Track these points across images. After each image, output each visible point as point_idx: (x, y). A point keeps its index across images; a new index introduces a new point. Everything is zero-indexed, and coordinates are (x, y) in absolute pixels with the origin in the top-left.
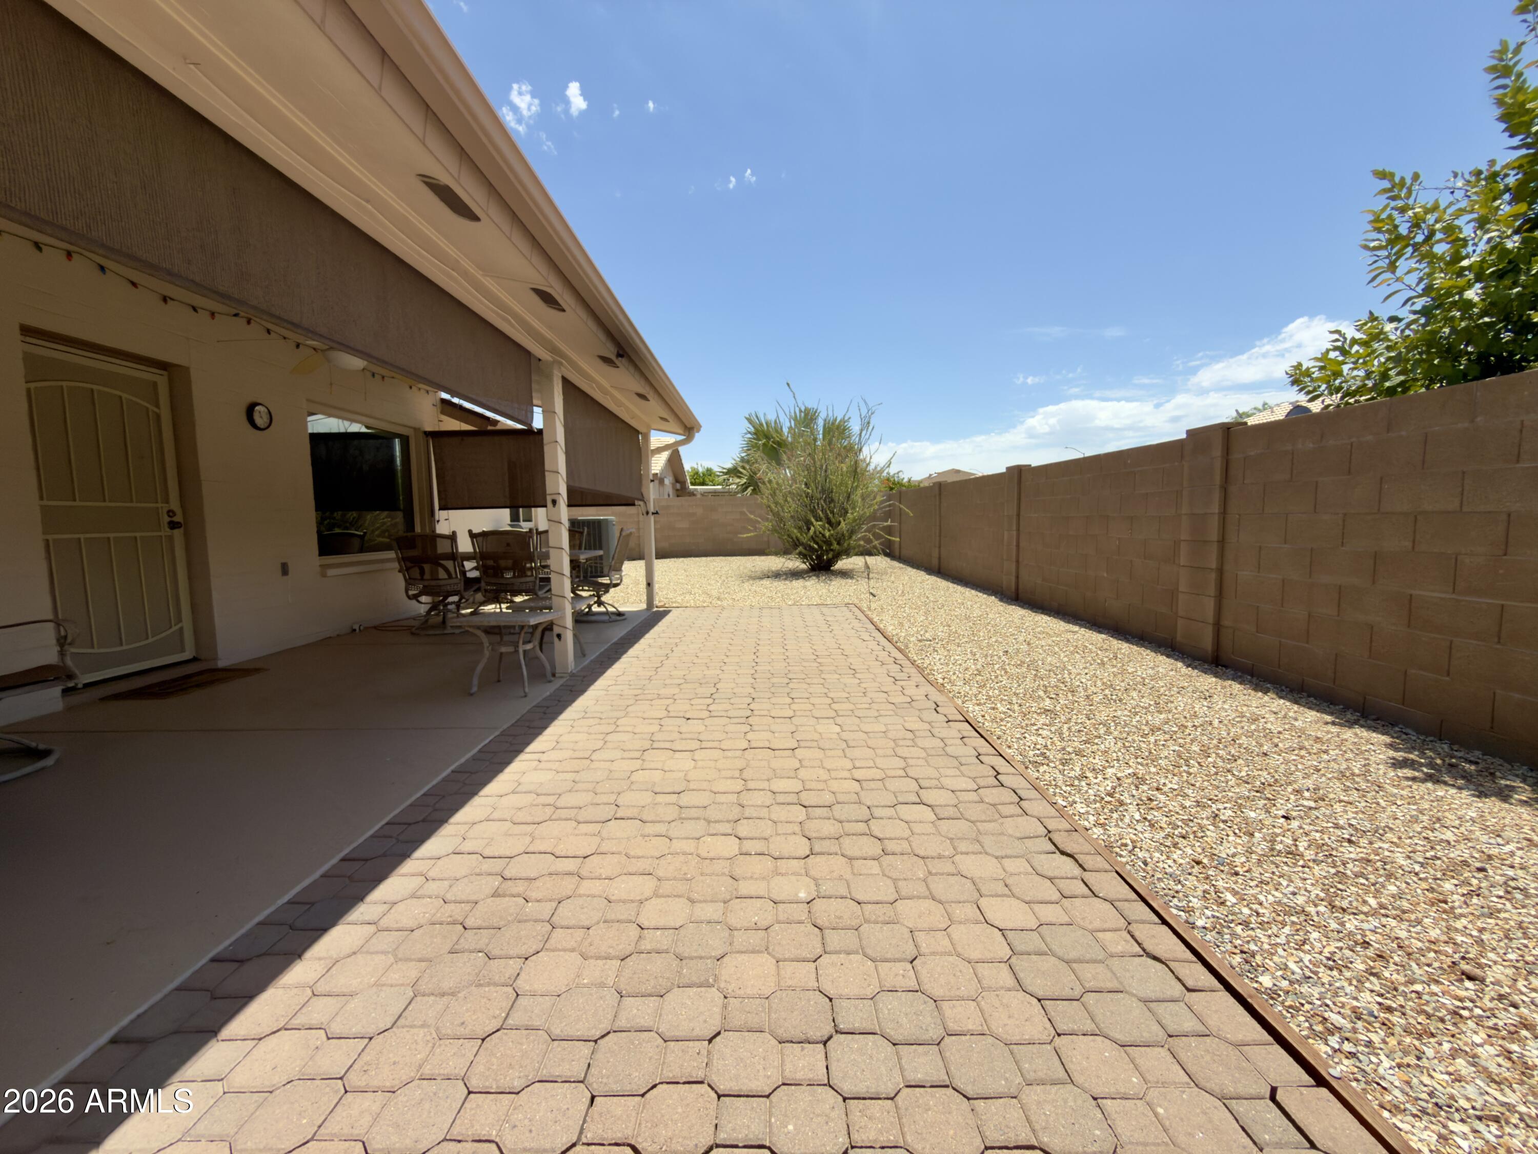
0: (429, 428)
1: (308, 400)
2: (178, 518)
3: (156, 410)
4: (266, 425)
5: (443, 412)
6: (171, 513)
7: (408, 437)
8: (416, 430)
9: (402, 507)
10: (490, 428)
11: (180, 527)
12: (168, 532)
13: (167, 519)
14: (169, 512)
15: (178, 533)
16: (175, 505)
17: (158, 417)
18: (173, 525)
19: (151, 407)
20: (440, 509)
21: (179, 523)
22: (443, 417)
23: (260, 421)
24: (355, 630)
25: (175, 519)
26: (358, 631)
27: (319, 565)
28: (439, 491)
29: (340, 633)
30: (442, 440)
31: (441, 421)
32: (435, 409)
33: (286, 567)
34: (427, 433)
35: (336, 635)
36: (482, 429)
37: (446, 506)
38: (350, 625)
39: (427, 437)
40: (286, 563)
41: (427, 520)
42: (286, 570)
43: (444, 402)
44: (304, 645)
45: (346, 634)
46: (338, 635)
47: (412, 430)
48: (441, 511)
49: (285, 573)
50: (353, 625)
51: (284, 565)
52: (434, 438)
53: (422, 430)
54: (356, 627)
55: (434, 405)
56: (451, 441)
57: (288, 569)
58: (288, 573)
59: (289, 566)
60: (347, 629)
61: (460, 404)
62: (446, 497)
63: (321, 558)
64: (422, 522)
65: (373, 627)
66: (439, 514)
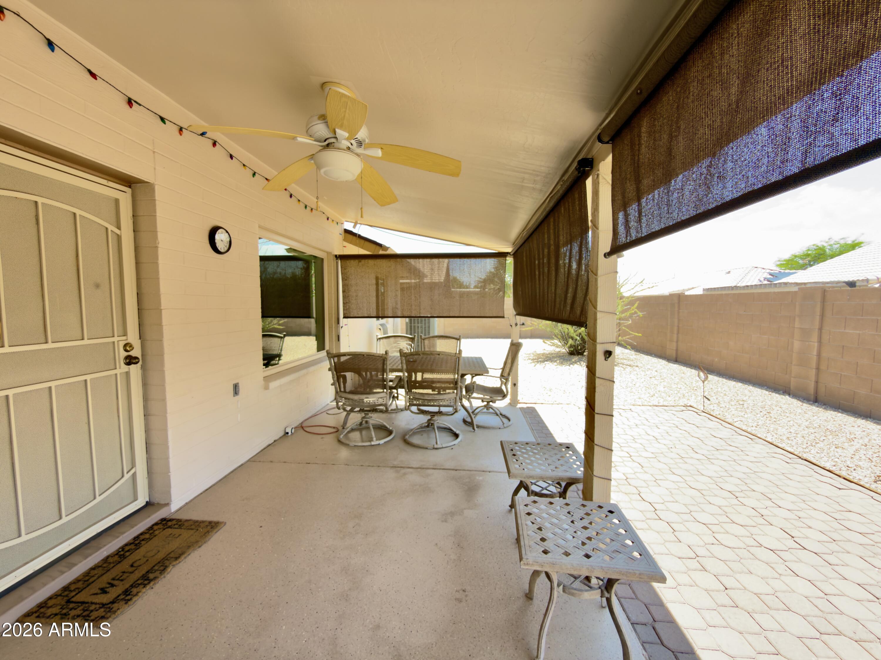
0: (338, 253)
1: (260, 227)
2: (136, 352)
3: (117, 231)
4: (226, 249)
5: (345, 240)
6: (127, 347)
7: (322, 259)
8: (328, 253)
9: (314, 316)
10: (381, 252)
11: (137, 363)
12: (125, 368)
13: (124, 354)
14: (125, 345)
15: (135, 370)
16: (133, 337)
17: (119, 238)
18: (130, 361)
19: (111, 228)
20: (344, 317)
21: (136, 358)
22: (346, 244)
23: (221, 246)
24: (288, 433)
25: (133, 353)
26: (290, 434)
27: (263, 379)
28: (344, 303)
29: (276, 438)
30: (348, 262)
31: (345, 247)
32: (341, 237)
33: (237, 387)
34: (336, 256)
35: (273, 441)
36: (375, 253)
37: (348, 315)
38: (284, 429)
39: (337, 259)
40: (238, 383)
41: (334, 326)
42: (237, 390)
43: (347, 231)
44: (249, 461)
45: (280, 438)
46: (275, 441)
47: (326, 254)
48: (344, 319)
49: (236, 393)
50: (285, 428)
51: (236, 386)
52: (342, 260)
53: (333, 254)
54: (289, 430)
55: (340, 234)
56: (354, 263)
57: (239, 388)
58: (239, 393)
59: (240, 385)
60: (282, 433)
61: (359, 233)
62: (349, 308)
63: (264, 371)
64: (330, 328)
65: (300, 426)
66: (343, 321)
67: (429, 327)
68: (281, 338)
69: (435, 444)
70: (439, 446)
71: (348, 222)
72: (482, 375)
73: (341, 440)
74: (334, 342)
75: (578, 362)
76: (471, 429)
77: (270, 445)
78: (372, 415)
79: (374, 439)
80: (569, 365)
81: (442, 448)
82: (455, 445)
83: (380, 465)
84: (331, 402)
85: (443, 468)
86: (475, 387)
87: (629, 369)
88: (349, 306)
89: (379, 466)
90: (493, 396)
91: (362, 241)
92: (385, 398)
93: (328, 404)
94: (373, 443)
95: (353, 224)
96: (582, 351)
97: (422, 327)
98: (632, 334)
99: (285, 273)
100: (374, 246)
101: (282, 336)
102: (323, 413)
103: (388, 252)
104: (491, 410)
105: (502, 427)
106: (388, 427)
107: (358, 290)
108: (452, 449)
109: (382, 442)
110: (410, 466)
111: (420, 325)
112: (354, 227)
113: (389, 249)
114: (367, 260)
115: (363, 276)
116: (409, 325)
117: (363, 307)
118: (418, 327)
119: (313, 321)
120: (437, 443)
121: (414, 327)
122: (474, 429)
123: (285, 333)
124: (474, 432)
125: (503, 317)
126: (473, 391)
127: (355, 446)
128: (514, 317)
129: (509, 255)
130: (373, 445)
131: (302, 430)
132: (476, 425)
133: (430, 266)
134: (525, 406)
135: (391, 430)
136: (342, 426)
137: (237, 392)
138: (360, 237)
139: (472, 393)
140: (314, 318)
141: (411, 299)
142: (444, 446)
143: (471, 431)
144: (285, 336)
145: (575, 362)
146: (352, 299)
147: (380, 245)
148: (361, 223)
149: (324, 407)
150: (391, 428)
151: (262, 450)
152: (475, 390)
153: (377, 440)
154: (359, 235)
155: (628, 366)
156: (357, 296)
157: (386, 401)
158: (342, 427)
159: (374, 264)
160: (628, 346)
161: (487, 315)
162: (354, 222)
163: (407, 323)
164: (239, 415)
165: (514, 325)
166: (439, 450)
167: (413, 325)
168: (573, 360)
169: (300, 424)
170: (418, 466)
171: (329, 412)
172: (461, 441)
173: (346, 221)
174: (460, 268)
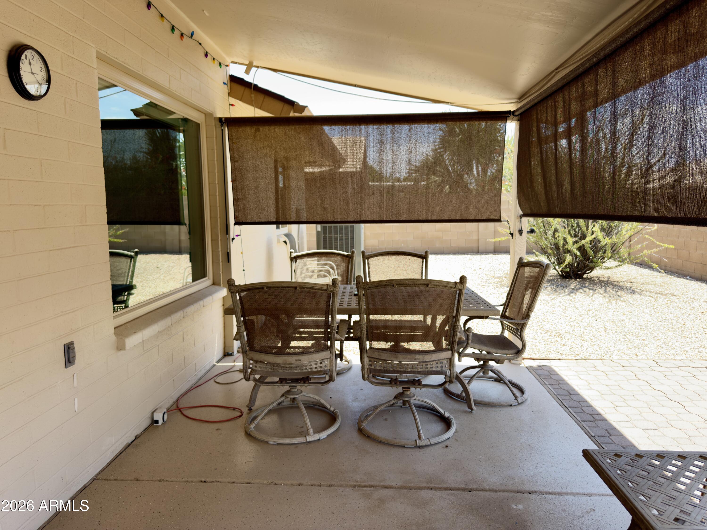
0: (222, 115)
7: (198, 125)
8: (208, 115)
9: (187, 221)
10: (292, 114)
20: (236, 223)
22: (233, 101)
23: (32, 84)
24: (157, 422)
26: (160, 422)
27: (113, 331)
28: (234, 199)
29: (138, 431)
30: (240, 129)
31: (232, 105)
32: (225, 89)
33: (71, 351)
34: (220, 119)
35: (134, 438)
36: (283, 115)
37: (244, 220)
38: (149, 415)
39: (222, 125)
40: (72, 343)
41: (219, 239)
42: (71, 355)
43: (234, 79)
44: (96, 478)
45: (145, 430)
46: (137, 438)
47: (203, 115)
48: (237, 226)
49: (69, 362)
50: (153, 413)
51: (69, 348)
52: (230, 128)
53: (214, 116)
54: (158, 416)
55: (224, 83)
56: (249, 130)
57: (74, 353)
58: (74, 360)
59: (76, 346)
60: (146, 423)
61: (255, 83)
62: (244, 208)
63: (115, 317)
64: (214, 240)
65: (175, 407)
66: (234, 230)
67: (352, 238)
68: (131, 257)
69: (417, 438)
70: (425, 442)
71: (236, 63)
72: (487, 317)
73: (251, 433)
74: (221, 264)
75: (580, 289)
76: (465, 407)
77: (129, 445)
78: (303, 388)
79: (311, 431)
80: (569, 295)
81: (431, 445)
82: (449, 439)
83: (332, 483)
84: (218, 362)
85: (445, 486)
86: (471, 337)
87: (661, 299)
88: (244, 204)
89: (330, 486)
90: (491, 350)
91: (261, 97)
92: (328, 360)
93: (214, 365)
94: (309, 439)
95: (245, 67)
96: (583, 272)
97: (341, 239)
98: (662, 246)
99: (123, 158)
100: (279, 105)
101: (133, 254)
102: (210, 381)
103: (305, 114)
104: (491, 374)
105: (515, 403)
106: (328, 407)
107: (258, 178)
108: (447, 446)
109: (323, 435)
110: (387, 484)
111: (338, 236)
112: (247, 72)
113: (306, 109)
114: (272, 127)
115: (266, 155)
116: (322, 236)
117: (267, 206)
118: (336, 239)
119: (184, 229)
120: (420, 438)
121: (331, 238)
122: (470, 407)
123: (136, 250)
124: (471, 412)
125: (499, 220)
126: (468, 343)
127: (278, 444)
128: (518, 220)
129: (512, 116)
130: (310, 442)
131: (179, 413)
132: (474, 400)
133: (379, 137)
134: (534, 364)
135: (333, 412)
136: (247, 406)
137: (71, 360)
138: (256, 89)
139: (465, 348)
140: (186, 224)
141: (347, 192)
142: (433, 441)
143: (466, 412)
144: (137, 254)
145: (575, 290)
146: (249, 194)
147: (291, 103)
148: (258, 65)
149: (209, 370)
150: (332, 409)
151: (117, 456)
152: (470, 341)
153: (315, 432)
154: (256, 86)
155: (659, 295)
156: (256, 188)
157: (331, 366)
158: (247, 408)
159: (285, 134)
160: (654, 265)
161: (473, 218)
162: (247, 63)
163: (318, 233)
164: (76, 400)
165: (516, 234)
166: (426, 450)
167: (328, 235)
168: (572, 286)
169: (174, 403)
170: (399, 484)
171: (219, 380)
172: (456, 431)
173: (233, 62)
174: (428, 139)
